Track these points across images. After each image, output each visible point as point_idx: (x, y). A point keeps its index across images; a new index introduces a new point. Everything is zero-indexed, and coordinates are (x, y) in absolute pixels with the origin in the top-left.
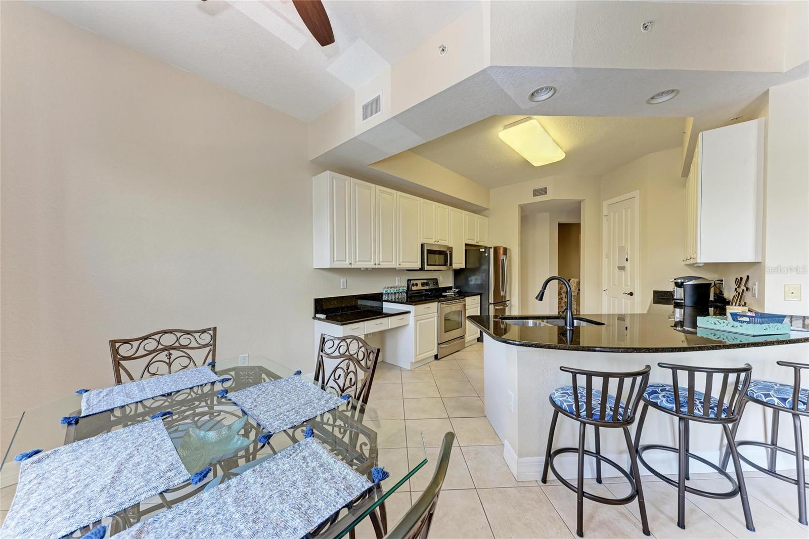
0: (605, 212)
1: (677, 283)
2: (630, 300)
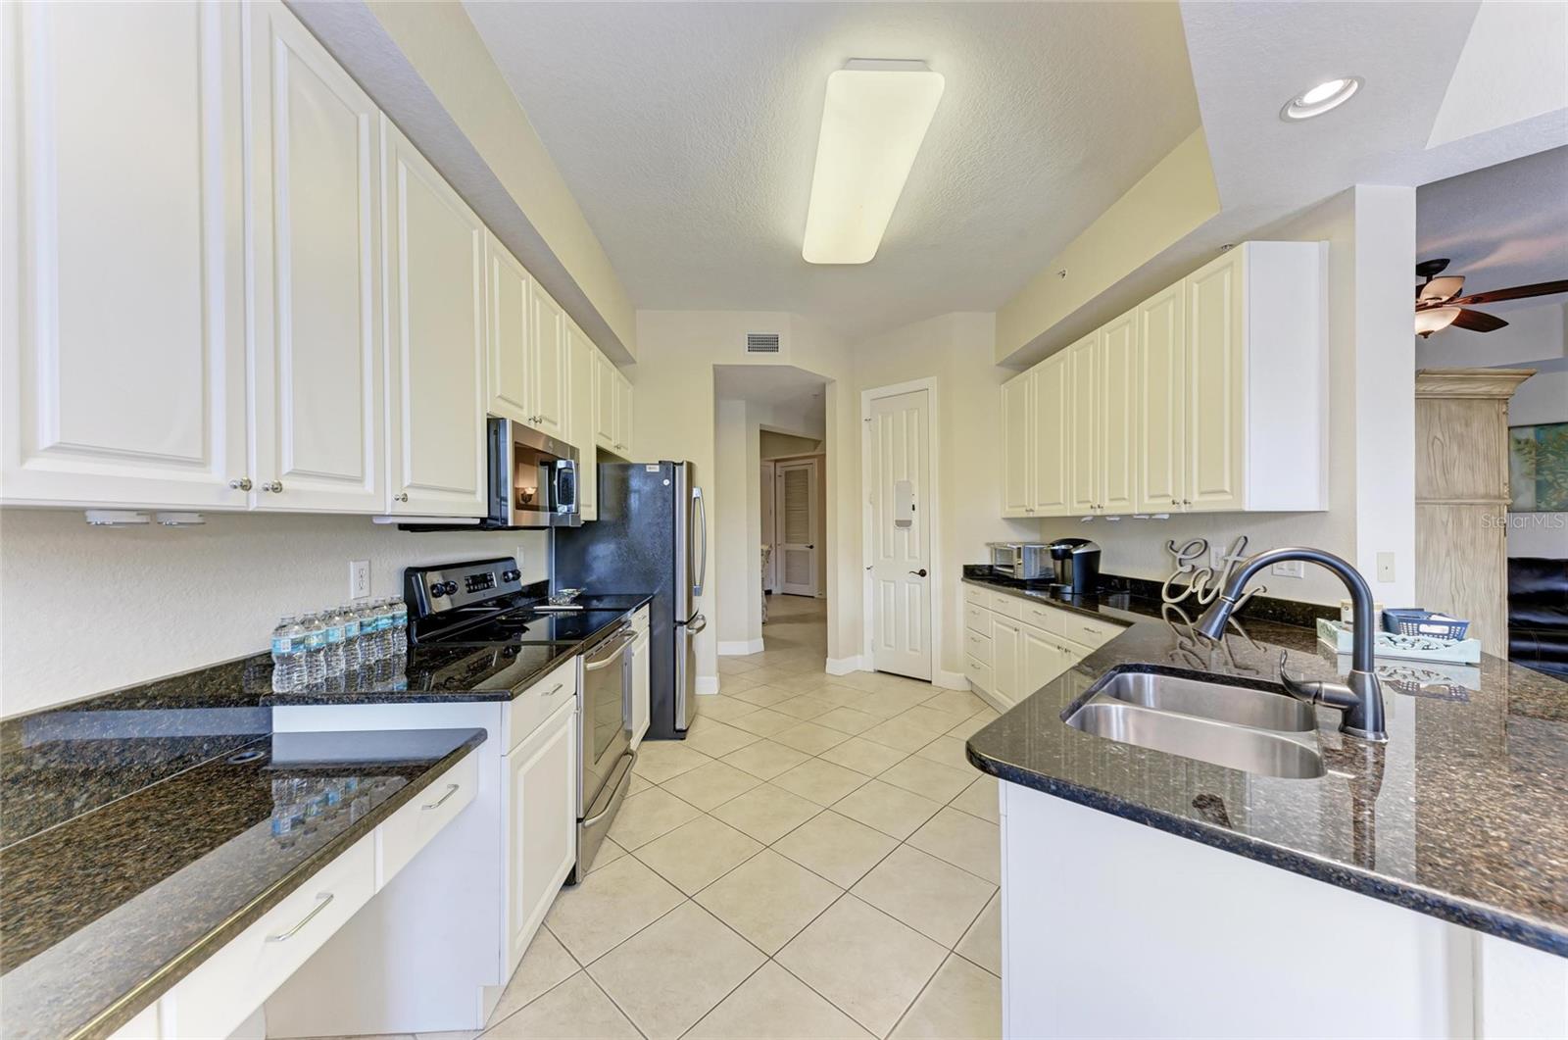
0: (866, 413)
1: (1053, 551)
2: (920, 584)
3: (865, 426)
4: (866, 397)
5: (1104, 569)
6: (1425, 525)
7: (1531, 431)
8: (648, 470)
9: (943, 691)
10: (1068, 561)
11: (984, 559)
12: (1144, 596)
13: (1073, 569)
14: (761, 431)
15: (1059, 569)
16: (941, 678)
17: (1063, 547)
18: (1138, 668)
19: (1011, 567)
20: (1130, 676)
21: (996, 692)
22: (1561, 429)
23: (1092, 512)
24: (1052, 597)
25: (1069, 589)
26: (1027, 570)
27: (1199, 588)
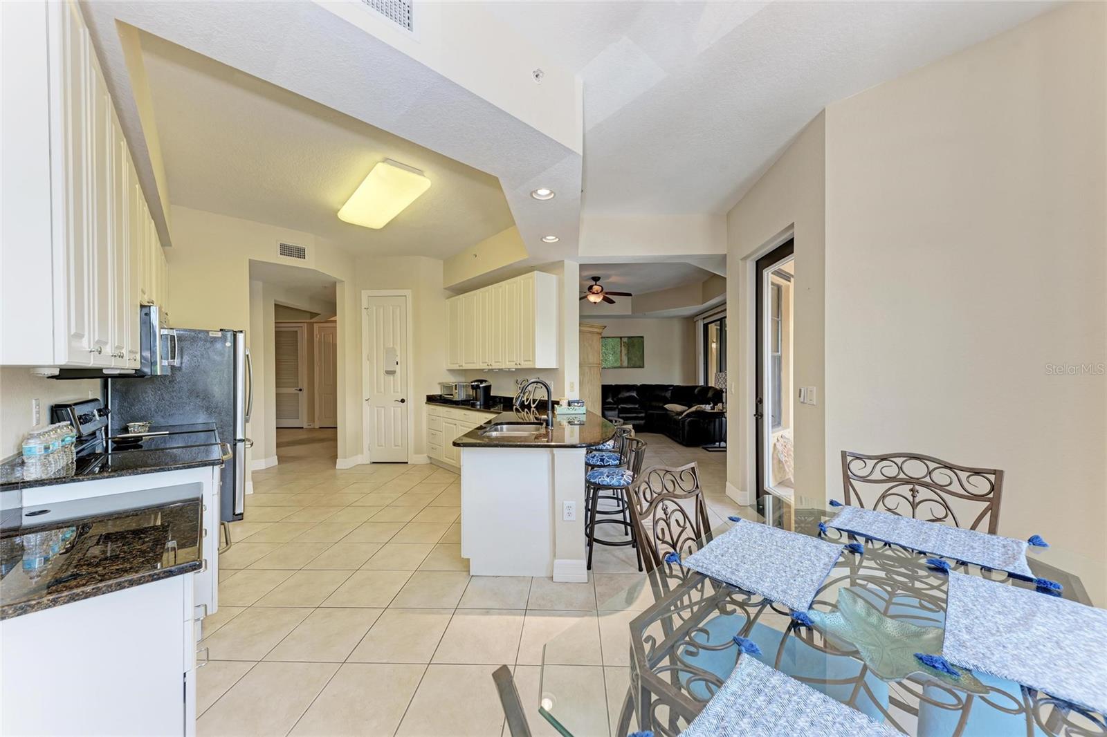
0: (365, 304)
1: (472, 386)
2: (401, 407)
3: (364, 312)
4: (365, 294)
5: (492, 394)
6: (582, 374)
7: (626, 339)
8: (210, 335)
9: (415, 465)
10: (478, 390)
11: (437, 391)
12: (507, 403)
13: (481, 393)
14: (275, 305)
15: (474, 395)
16: (415, 459)
17: (476, 383)
18: (502, 424)
19: (452, 395)
20: (499, 427)
21: (445, 458)
22: (633, 339)
23: (487, 367)
24: (472, 407)
25: (478, 403)
26: (459, 395)
27: (525, 398)
